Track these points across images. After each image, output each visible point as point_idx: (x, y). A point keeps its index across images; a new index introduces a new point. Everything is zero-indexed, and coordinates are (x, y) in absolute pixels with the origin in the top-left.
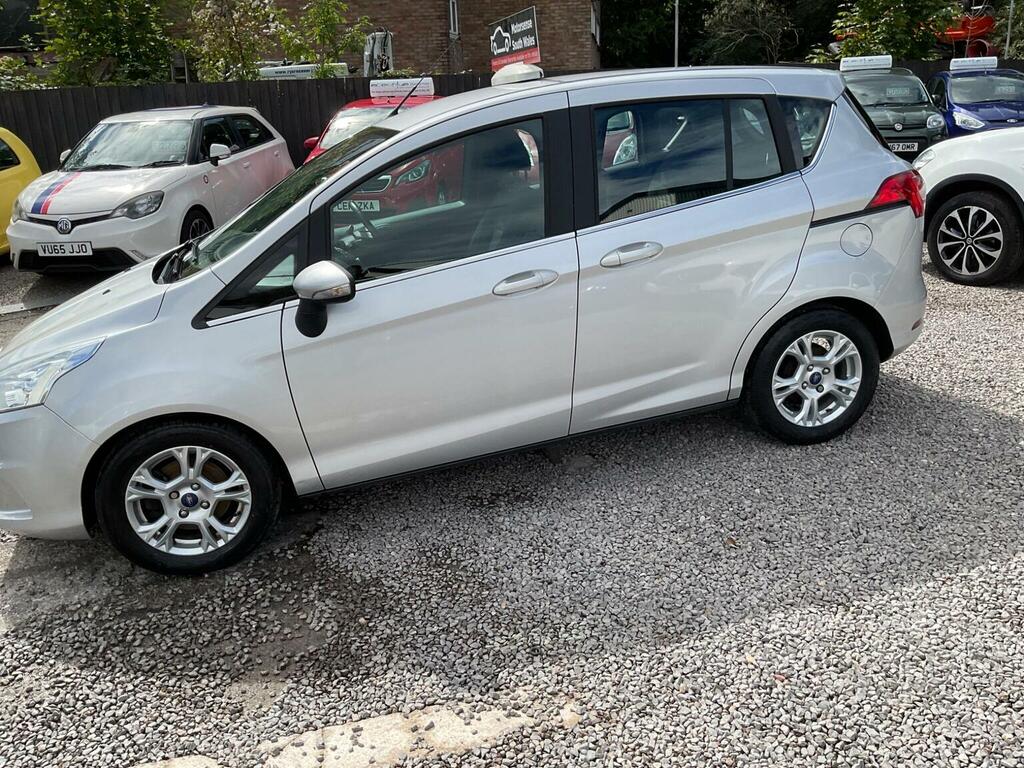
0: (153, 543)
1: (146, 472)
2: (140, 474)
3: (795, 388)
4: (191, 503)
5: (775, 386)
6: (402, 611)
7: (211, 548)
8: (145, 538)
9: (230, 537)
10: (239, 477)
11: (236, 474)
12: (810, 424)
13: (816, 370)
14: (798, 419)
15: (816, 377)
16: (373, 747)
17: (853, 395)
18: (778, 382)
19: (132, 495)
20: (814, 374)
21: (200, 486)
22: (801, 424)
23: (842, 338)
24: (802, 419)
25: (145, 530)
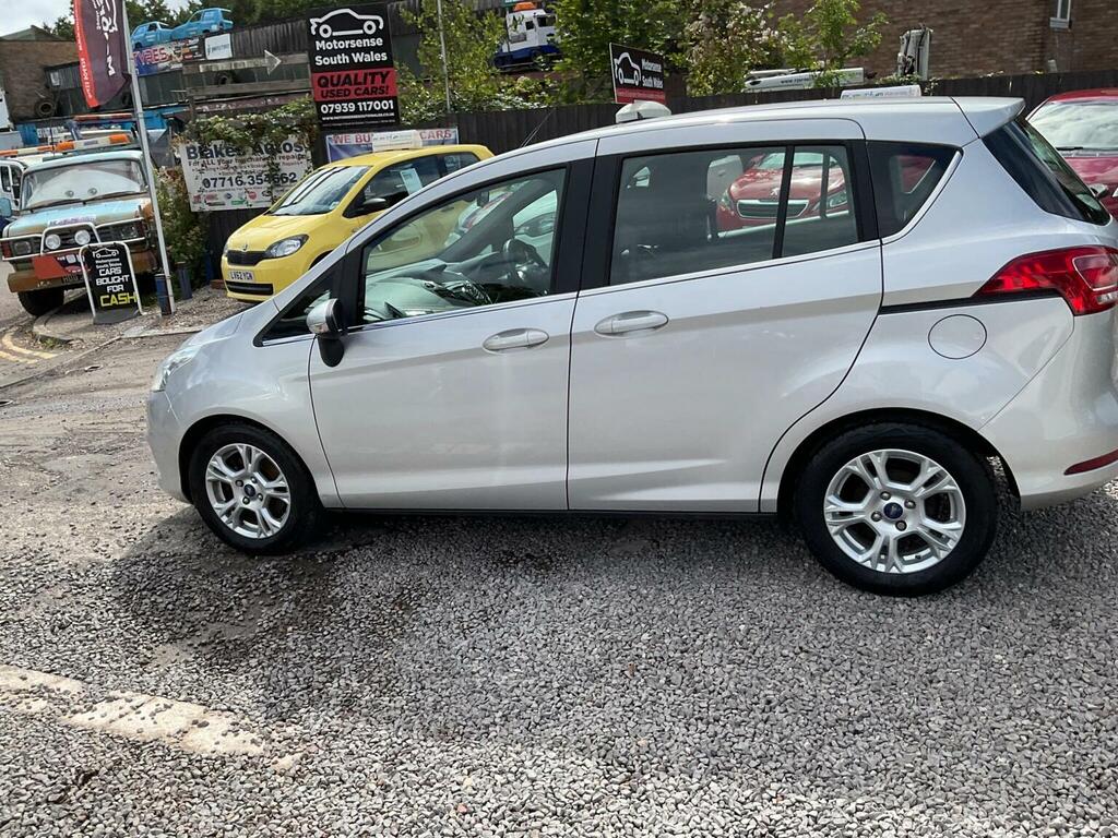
0: (224, 519)
1: (219, 459)
2: (215, 460)
3: (861, 516)
4: (251, 494)
5: (828, 508)
6: (322, 632)
7: (262, 536)
8: (218, 512)
9: (276, 531)
10: (282, 479)
11: (279, 478)
12: (881, 568)
13: (893, 500)
14: (862, 557)
15: (894, 509)
16: (155, 723)
17: (951, 545)
18: (833, 503)
19: (210, 475)
20: (891, 504)
21: (256, 481)
22: (868, 564)
23: (932, 465)
24: (870, 559)
25: (219, 507)
